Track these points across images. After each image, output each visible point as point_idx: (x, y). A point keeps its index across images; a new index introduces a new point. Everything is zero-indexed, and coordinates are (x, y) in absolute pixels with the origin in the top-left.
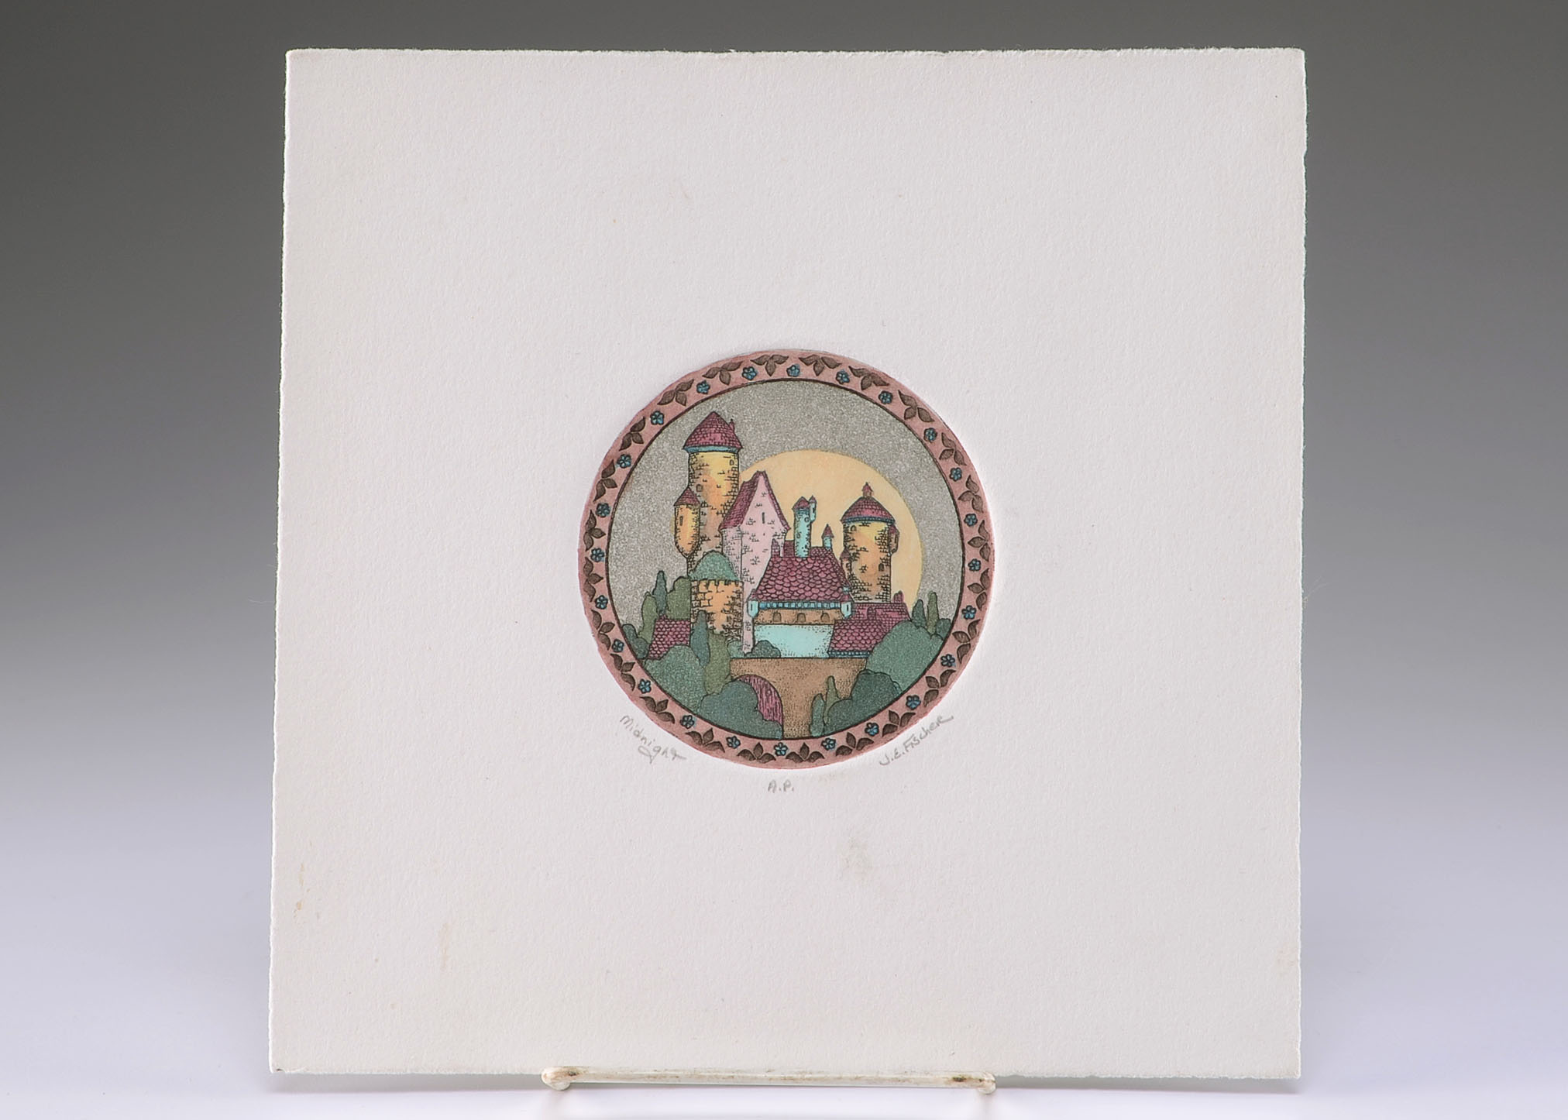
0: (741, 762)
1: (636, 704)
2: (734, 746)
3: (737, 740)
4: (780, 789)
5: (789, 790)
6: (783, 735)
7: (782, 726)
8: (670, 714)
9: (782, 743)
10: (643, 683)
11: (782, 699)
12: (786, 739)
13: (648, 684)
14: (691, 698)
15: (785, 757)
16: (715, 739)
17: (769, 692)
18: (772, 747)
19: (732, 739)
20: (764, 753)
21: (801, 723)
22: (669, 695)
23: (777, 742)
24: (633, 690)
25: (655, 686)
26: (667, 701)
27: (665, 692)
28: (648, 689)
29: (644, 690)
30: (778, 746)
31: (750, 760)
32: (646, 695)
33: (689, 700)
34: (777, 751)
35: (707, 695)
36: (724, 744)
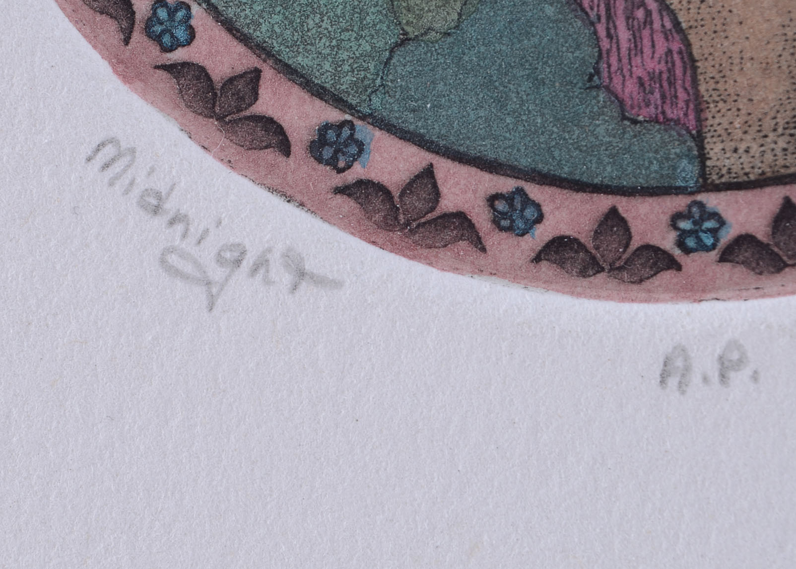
0: (548, 284)
1: (144, 95)
2: (520, 224)
3: (527, 201)
4: (705, 379)
5: (741, 378)
6: (703, 174)
7: (699, 139)
8: (271, 121)
9: (701, 205)
10: (162, 14)
11: (692, 38)
12: (717, 188)
13: (180, 14)
14: (344, 55)
15: (714, 255)
16: (449, 203)
17: (640, 14)
18: (665, 219)
19: (509, 198)
20: (635, 244)
21: (768, 123)
22: (261, 49)
23: (680, 203)
24: (127, 41)
25: (209, 21)
26: (257, 73)
27: (244, 39)
28: (181, 33)
29: (166, 39)
30: (687, 216)
31: (583, 273)
32: (179, 55)
33: (337, 65)
34: (683, 235)
35: (405, 40)
36: (482, 218)
